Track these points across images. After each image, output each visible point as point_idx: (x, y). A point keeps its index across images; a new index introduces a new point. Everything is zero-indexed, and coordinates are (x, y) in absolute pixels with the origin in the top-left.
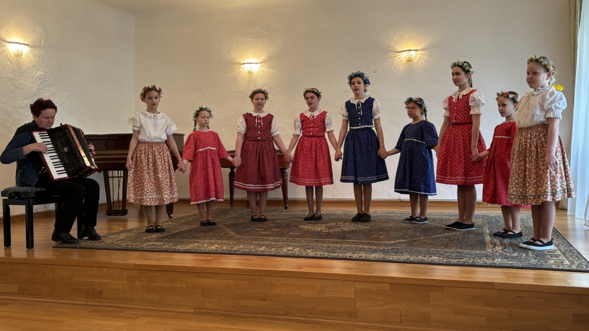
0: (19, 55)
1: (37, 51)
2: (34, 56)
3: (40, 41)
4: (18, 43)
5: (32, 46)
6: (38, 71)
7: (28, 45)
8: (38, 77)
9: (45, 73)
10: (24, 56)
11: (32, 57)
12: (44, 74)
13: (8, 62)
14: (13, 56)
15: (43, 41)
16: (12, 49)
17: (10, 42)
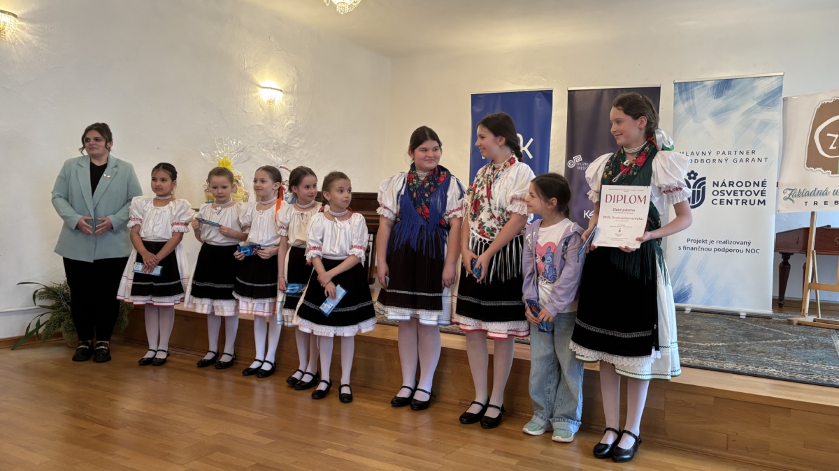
0: (271, 102)
1: (289, 97)
2: (286, 102)
3: (293, 87)
4: (271, 88)
5: (286, 93)
6: (289, 119)
7: (281, 91)
8: (288, 126)
9: (296, 121)
10: (276, 103)
11: (284, 103)
12: (294, 123)
13: (261, 109)
14: (266, 103)
15: (296, 86)
16: (264, 95)
17: (263, 88)
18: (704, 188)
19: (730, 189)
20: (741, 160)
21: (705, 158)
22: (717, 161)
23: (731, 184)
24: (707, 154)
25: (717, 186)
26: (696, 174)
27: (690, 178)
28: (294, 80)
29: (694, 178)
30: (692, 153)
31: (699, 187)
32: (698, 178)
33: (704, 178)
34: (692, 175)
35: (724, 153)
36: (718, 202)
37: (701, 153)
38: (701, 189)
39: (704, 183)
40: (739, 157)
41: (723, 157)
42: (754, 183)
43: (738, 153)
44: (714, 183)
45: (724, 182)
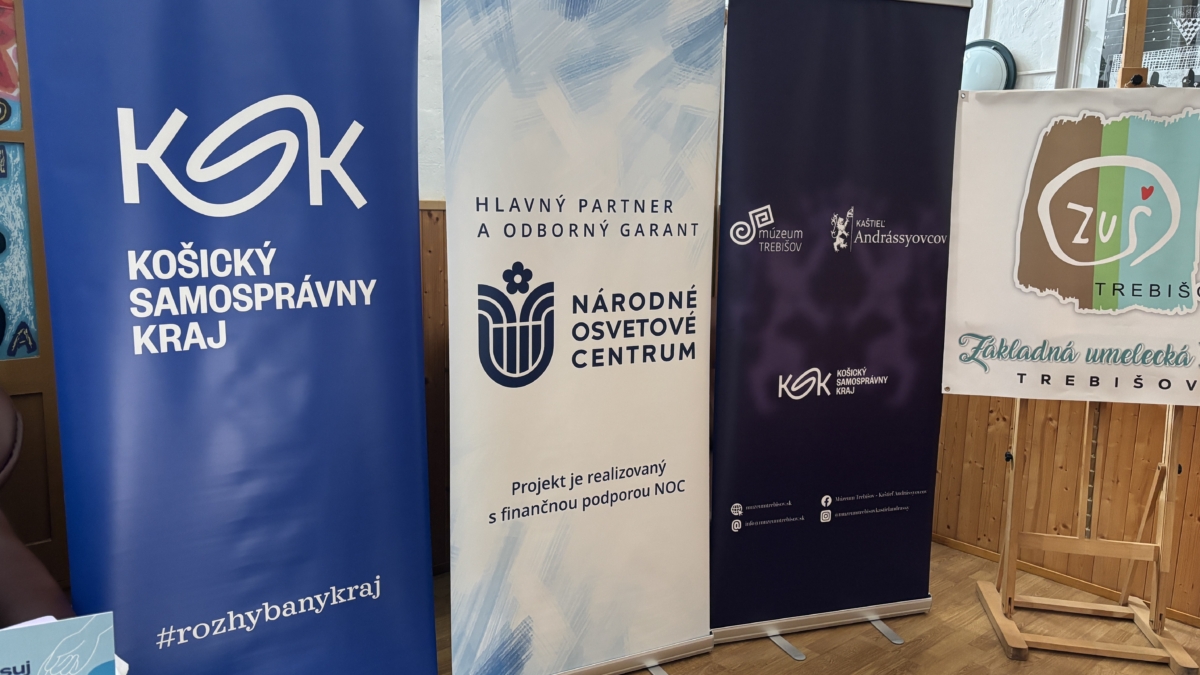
18: (551, 316)
19: (614, 317)
20: (640, 230)
21: (549, 219)
22: (580, 231)
23: (618, 301)
24: (554, 206)
25: (585, 309)
26: (527, 275)
27: (512, 288)
29: (523, 287)
30: (515, 205)
31: (537, 317)
32: (533, 285)
33: (549, 287)
34: (518, 279)
35: (597, 206)
36: (587, 358)
37: (537, 204)
38: (542, 323)
39: (550, 302)
40: (634, 218)
41: (594, 218)
42: (672, 296)
43: (630, 205)
44: (576, 299)
45: (600, 298)
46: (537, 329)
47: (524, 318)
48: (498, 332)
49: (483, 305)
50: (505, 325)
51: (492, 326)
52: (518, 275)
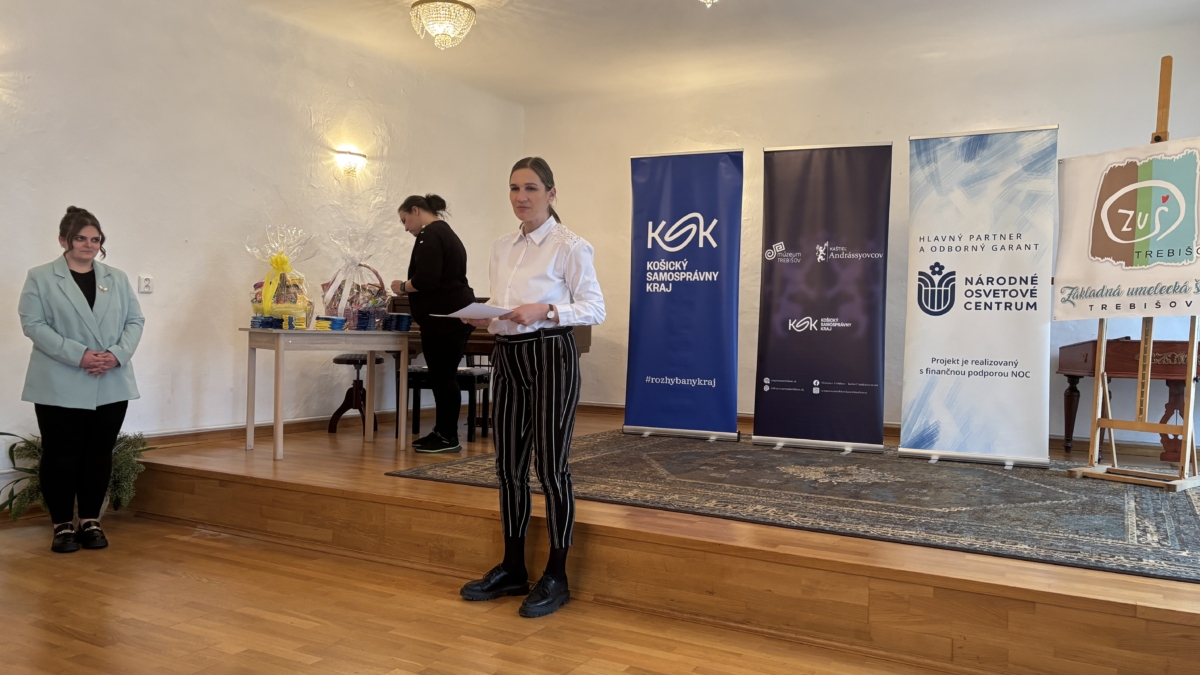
0: (350, 172)
1: (377, 165)
2: (373, 172)
3: (383, 149)
4: (350, 153)
5: (372, 158)
6: (377, 195)
7: (365, 156)
8: (376, 205)
9: (387, 198)
10: (358, 173)
11: (368, 173)
12: (385, 200)
13: (335, 182)
14: (343, 172)
15: (386, 149)
16: (341, 163)
17: (338, 152)
18: (953, 287)
19: (988, 288)
20: (1003, 248)
21: (954, 244)
22: (970, 248)
23: (990, 280)
24: (957, 239)
25: (971, 283)
26: (942, 268)
27: (934, 273)
28: (383, 140)
29: (940, 273)
30: (936, 239)
31: (947, 285)
32: (944, 272)
33: (953, 273)
34: (937, 269)
35: (979, 237)
36: (973, 306)
37: (948, 238)
38: (949, 289)
39: (953, 280)
40: (999, 243)
41: (979, 243)
42: (1021, 278)
43: (998, 237)
44: (967, 279)
45: (980, 278)
46: (946, 292)
47: (940, 285)
48: (927, 291)
49: (920, 280)
50: (930, 288)
51: (924, 288)
52: (937, 268)
